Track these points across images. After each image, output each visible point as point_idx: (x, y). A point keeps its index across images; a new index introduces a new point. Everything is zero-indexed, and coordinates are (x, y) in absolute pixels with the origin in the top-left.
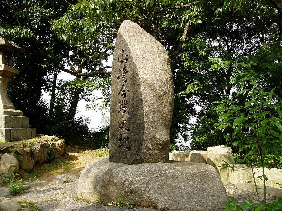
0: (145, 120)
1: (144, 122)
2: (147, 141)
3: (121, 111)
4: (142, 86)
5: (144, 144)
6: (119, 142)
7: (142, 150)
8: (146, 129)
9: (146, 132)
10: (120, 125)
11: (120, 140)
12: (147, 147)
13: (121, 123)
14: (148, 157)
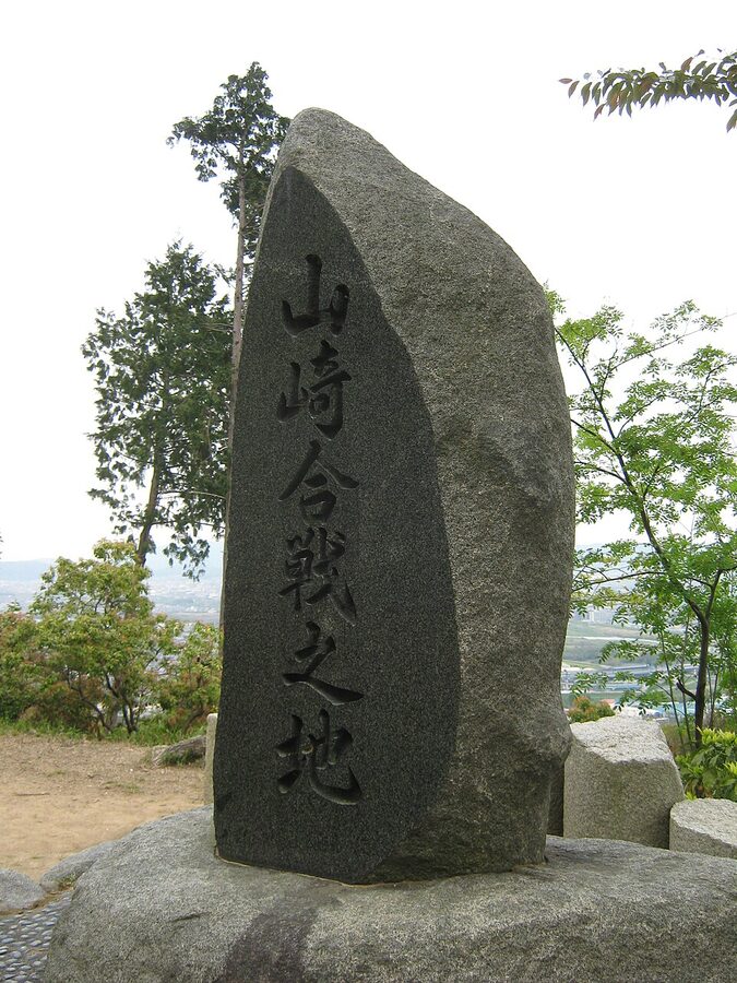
0: (464, 647)
1: (454, 658)
2: (468, 759)
3: (296, 585)
4: (441, 462)
5: (456, 776)
6: (282, 755)
7: (441, 809)
8: (465, 696)
9: (467, 710)
10: (291, 662)
11: (290, 745)
12: (468, 793)
13: (300, 654)
14: (467, 845)
